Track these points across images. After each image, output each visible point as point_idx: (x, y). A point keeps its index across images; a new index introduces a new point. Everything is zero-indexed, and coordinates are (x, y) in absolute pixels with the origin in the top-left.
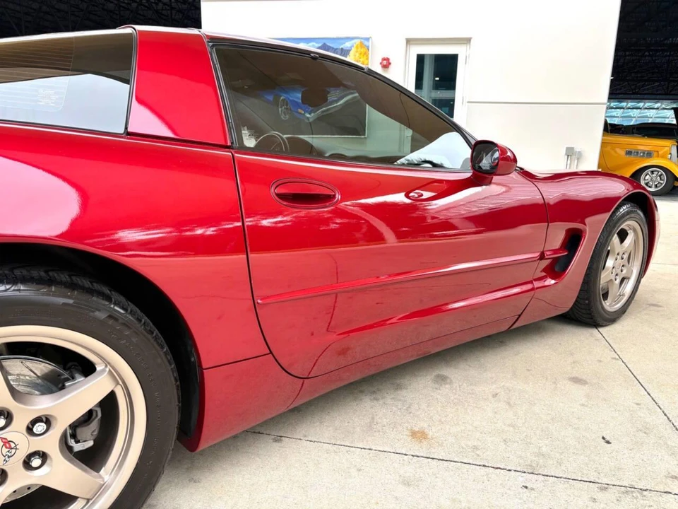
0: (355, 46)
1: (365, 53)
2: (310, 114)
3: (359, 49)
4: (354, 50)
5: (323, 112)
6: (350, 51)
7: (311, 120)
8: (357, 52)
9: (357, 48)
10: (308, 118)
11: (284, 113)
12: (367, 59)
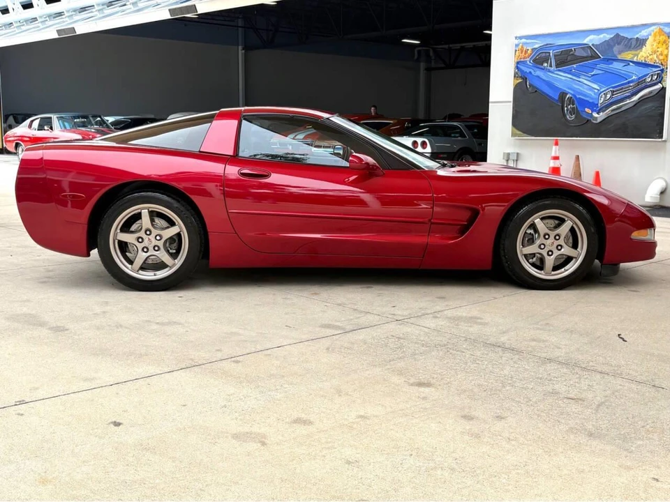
0: (652, 34)
1: (665, 42)
2: (598, 113)
3: (658, 37)
4: (651, 38)
5: (612, 110)
6: (646, 40)
7: (599, 120)
8: (655, 40)
9: (655, 35)
10: (596, 118)
11: (570, 112)
12: (667, 48)
